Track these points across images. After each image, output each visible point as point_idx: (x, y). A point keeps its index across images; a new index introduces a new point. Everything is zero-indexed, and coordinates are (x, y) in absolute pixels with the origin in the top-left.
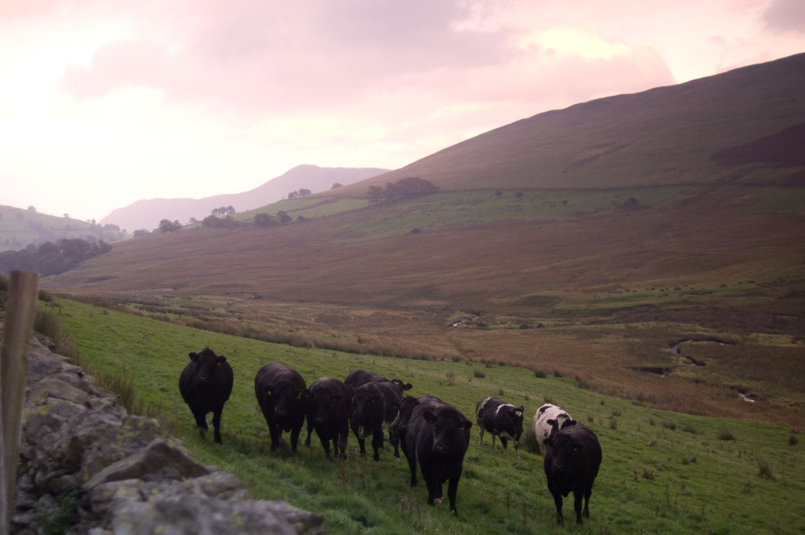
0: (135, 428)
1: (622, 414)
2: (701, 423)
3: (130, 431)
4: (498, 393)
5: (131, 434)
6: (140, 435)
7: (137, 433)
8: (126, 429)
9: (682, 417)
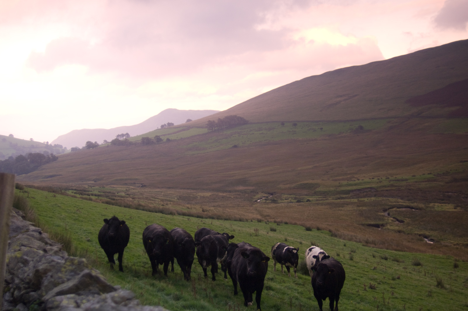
0: (73, 264)
1: (356, 252)
2: (402, 256)
3: (70, 265)
4: (284, 240)
5: (70, 268)
6: (75, 268)
7: (74, 267)
8: (67, 265)
9: (391, 253)
